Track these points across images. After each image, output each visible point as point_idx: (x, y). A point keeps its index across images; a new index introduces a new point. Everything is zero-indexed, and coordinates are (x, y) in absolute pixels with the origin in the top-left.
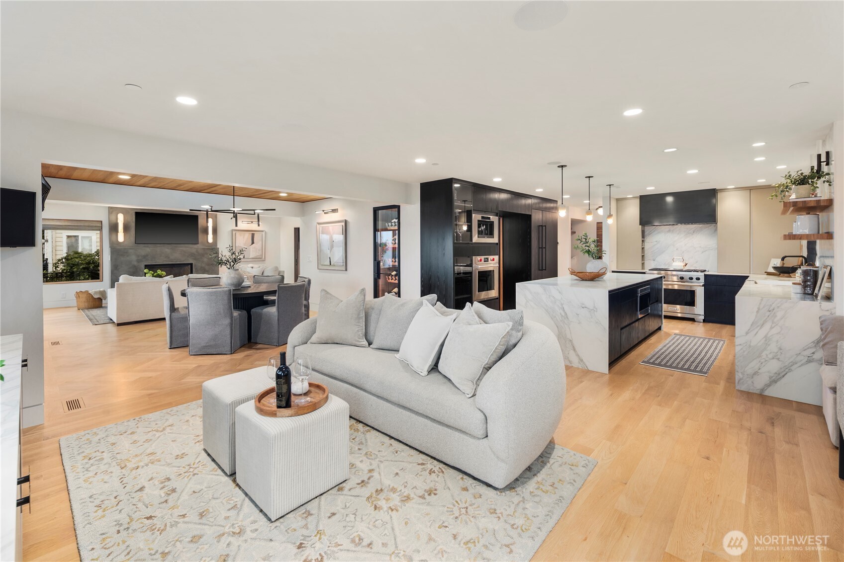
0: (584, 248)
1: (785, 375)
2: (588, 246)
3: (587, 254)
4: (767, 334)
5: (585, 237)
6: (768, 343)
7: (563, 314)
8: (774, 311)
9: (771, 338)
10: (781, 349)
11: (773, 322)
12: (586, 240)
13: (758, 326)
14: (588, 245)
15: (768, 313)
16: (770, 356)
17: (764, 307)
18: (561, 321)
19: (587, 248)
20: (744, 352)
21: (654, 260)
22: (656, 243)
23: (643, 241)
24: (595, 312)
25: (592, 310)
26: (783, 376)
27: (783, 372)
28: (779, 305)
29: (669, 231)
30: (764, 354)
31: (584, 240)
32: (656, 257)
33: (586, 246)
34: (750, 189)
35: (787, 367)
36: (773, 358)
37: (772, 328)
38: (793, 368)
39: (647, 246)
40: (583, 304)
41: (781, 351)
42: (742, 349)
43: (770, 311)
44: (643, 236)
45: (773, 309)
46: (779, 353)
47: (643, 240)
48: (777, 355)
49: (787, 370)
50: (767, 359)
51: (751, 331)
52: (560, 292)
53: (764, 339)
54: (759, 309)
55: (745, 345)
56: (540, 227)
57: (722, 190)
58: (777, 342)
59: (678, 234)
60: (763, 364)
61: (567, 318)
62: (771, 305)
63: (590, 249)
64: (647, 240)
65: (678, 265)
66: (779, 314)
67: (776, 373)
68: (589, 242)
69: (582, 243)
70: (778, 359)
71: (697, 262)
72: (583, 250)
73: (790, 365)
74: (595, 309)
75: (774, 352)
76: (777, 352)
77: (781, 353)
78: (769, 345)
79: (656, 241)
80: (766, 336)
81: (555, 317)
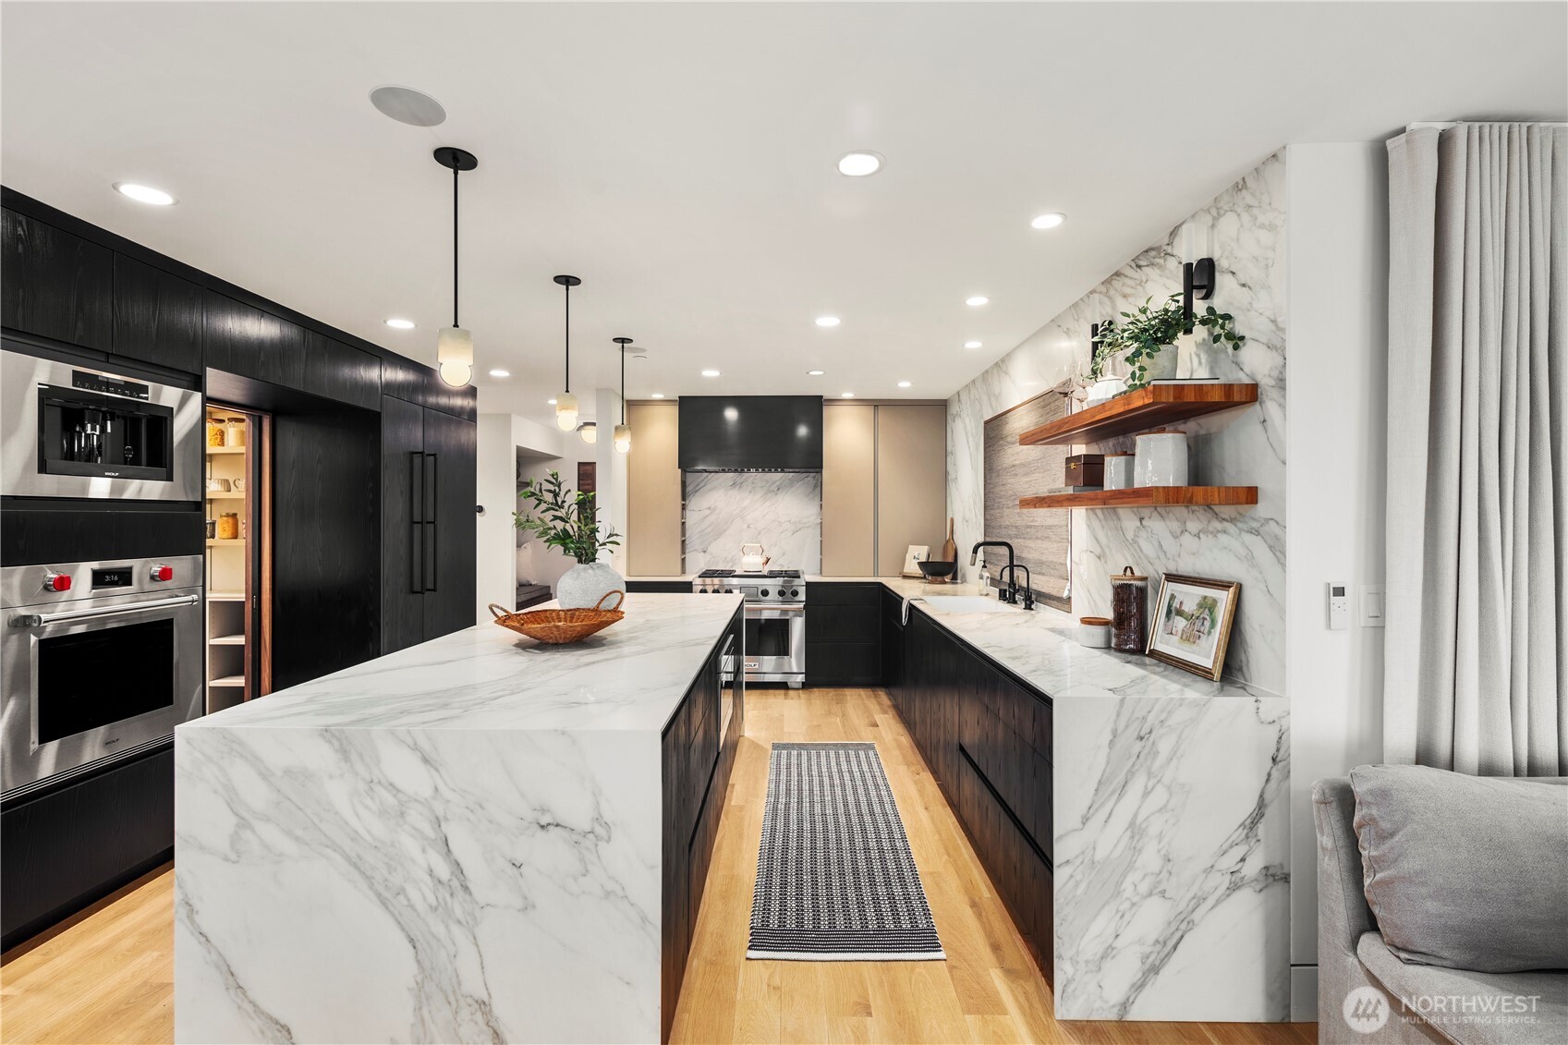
0: (551, 525)
1: (1178, 943)
2: (562, 519)
3: (559, 549)
4: (1135, 816)
5: (552, 488)
6: (1138, 847)
7: (444, 871)
8: (1153, 735)
9: (1144, 826)
10: (1169, 860)
11: (1150, 775)
12: (556, 495)
13: (1113, 792)
14: (562, 513)
15: (1138, 746)
16: (1143, 888)
17: (1127, 727)
18: (434, 909)
19: (559, 525)
20: (1077, 884)
21: (705, 552)
22: (708, 512)
23: (684, 507)
24: (602, 845)
25: (585, 834)
26: (1175, 948)
27: (1173, 934)
28: (1162, 718)
29: (734, 484)
30: (1127, 884)
31: (549, 497)
32: (709, 544)
33: (556, 518)
34: (876, 405)
35: (1182, 917)
36: (1150, 894)
37: (1146, 793)
38: (1196, 916)
39: (692, 518)
40: (544, 810)
41: (1169, 866)
42: (1072, 876)
43: (1142, 738)
44: (684, 497)
45: (1150, 732)
46: (1165, 874)
47: (683, 505)
48: (1159, 882)
49: (1183, 926)
50: (1135, 900)
51: (1097, 810)
52: (426, 760)
53: (1129, 833)
54: (1115, 734)
55: (1078, 862)
56: (417, 460)
57: (832, 401)
58: (1160, 836)
59: (750, 492)
60: (1127, 917)
61: (466, 889)
62: (1144, 718)
63: (568, 527)
64: (693, 503)
65: (752, 562)
66: (1165, 747)
67: (1157, 941)
68: (566, 505)
69: (543, 506)
70: (1163, 894)
71: (784, 554)
72: (545, 533)
73: (1190, 908)
74: (599, 830)
75: (1153, 874)
76: (1161, 872)
77: (1170, 873)
78: (1140, 851)
79: (709, 508)
80: (1132, 824)
81: (401, 891)
